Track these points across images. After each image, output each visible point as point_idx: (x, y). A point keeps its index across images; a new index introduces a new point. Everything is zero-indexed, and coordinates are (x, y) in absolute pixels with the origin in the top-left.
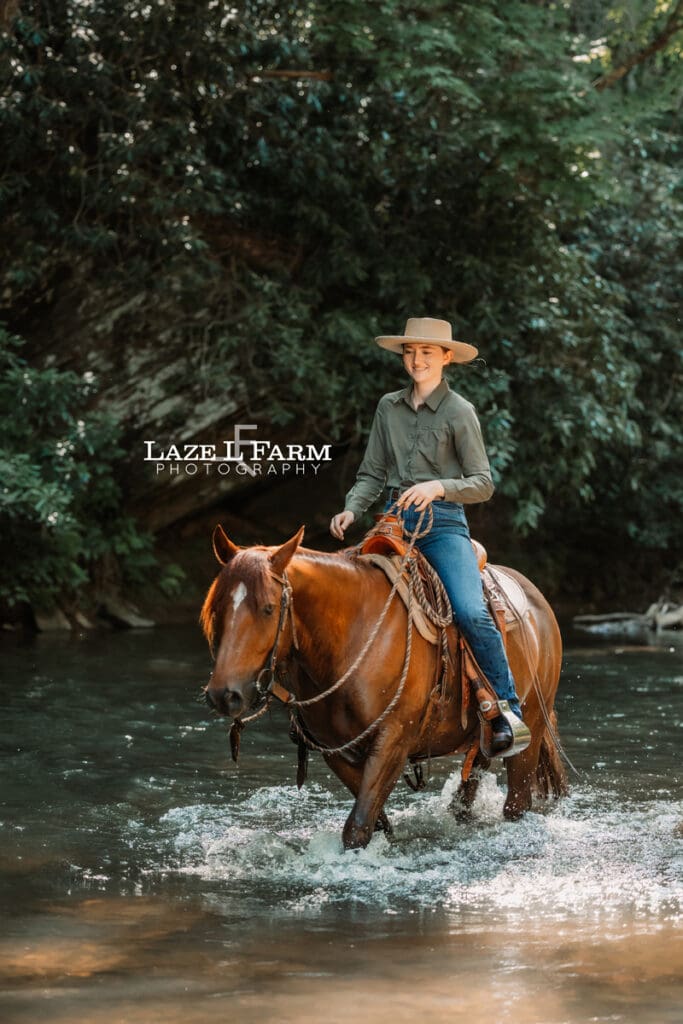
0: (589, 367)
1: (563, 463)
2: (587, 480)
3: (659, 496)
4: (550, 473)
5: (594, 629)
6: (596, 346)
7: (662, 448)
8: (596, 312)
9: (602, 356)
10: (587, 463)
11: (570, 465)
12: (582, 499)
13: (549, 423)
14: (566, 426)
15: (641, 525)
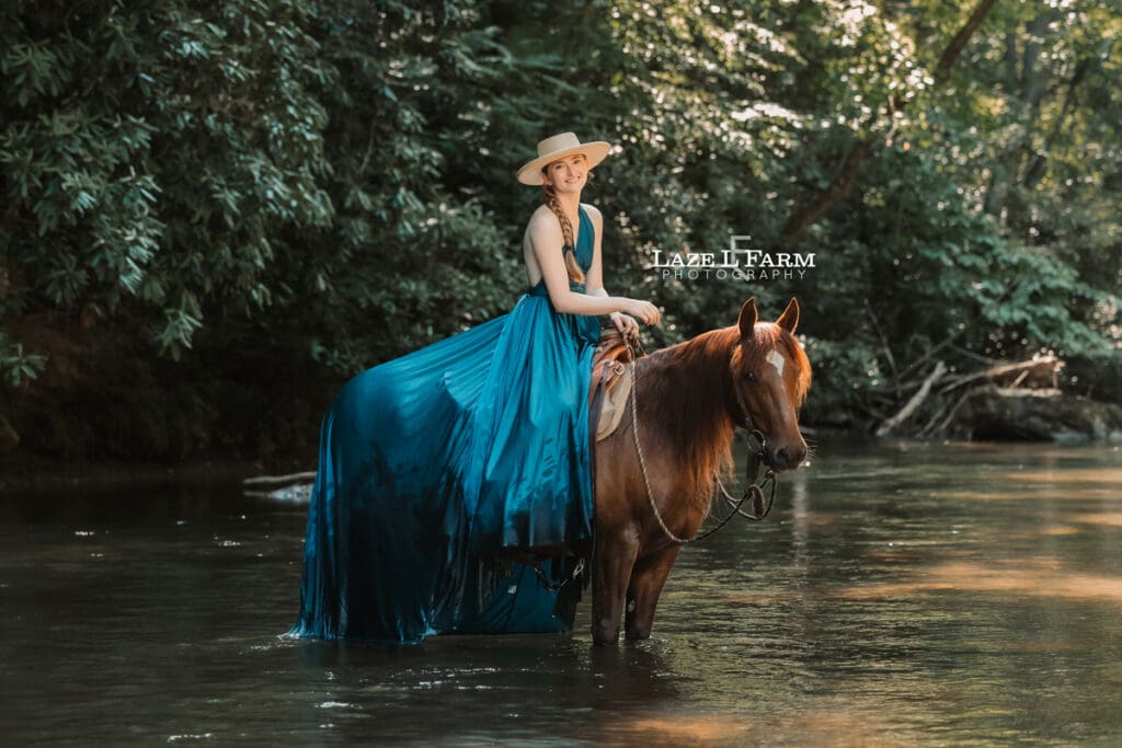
0: (260, 112)
1: (226, 252)
2: (262, 277)
3: (354, 301)
4: (208, 267)
5: (280, 495)
6: (269, 80)
7: (360, 231)
8: (271, 32)
9: (279, 95)
10: (261, 252)
11: (235, 255)
12: (254, 304)
13: (206, 193)
14: (231, 198)
15: (329, 344)
